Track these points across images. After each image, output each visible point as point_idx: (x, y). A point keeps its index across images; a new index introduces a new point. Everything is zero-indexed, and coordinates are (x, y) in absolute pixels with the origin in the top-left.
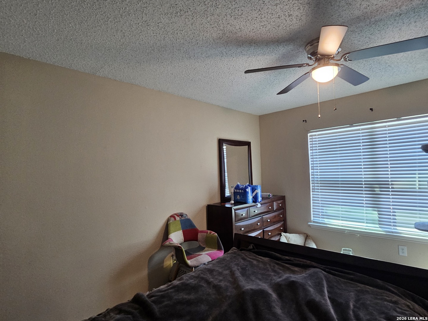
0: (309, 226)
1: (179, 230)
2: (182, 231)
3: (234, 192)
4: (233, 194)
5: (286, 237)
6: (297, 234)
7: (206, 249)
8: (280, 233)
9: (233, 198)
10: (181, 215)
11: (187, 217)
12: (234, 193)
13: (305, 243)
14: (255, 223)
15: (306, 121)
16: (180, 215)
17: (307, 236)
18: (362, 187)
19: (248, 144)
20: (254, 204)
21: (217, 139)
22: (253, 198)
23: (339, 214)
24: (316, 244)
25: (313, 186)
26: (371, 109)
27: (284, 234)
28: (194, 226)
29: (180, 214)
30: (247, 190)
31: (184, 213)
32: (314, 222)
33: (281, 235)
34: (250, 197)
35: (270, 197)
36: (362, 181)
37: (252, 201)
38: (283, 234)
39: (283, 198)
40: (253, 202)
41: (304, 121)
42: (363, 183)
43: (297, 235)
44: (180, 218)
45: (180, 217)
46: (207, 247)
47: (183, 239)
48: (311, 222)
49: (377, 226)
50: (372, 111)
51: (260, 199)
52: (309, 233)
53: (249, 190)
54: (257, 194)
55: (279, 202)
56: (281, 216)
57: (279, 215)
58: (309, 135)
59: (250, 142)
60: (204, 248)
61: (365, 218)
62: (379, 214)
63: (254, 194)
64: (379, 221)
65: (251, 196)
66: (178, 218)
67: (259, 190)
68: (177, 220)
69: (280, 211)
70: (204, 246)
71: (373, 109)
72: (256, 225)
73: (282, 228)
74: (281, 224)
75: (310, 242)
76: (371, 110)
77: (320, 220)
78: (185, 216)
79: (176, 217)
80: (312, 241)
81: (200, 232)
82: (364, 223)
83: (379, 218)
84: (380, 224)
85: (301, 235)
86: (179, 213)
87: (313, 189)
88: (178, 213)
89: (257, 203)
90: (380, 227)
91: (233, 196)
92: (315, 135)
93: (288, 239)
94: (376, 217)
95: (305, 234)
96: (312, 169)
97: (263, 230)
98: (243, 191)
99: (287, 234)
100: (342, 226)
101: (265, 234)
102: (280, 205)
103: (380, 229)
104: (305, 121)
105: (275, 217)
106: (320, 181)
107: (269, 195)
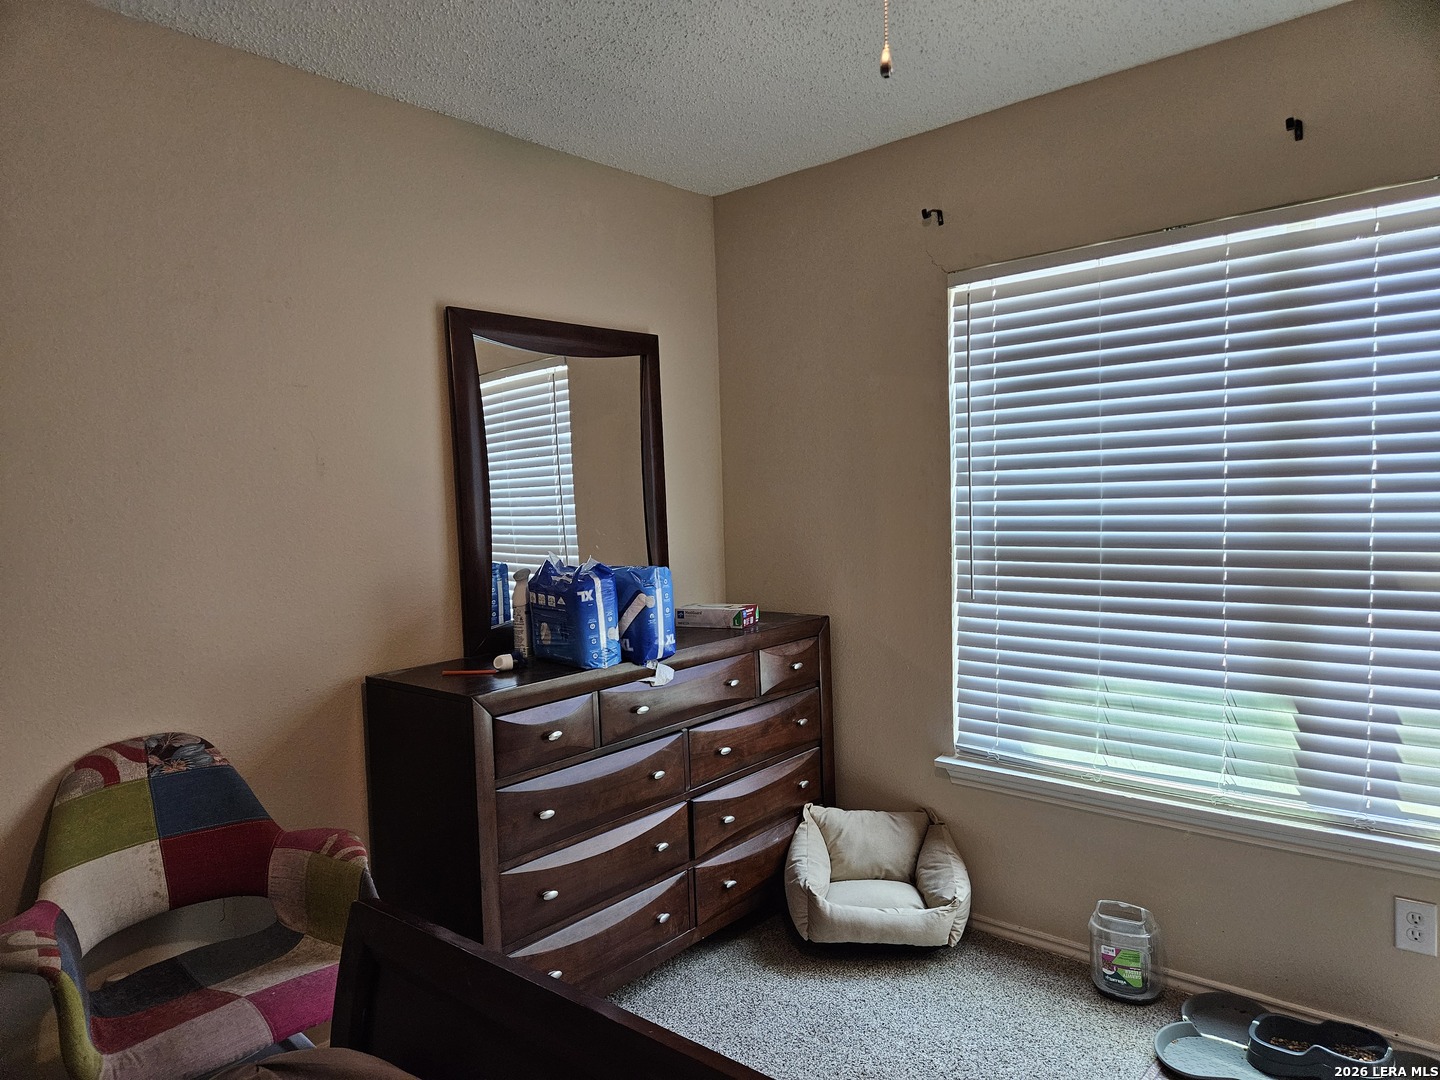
0: (944, 772)
1: (142, 840)
2: (154, 845)
3: (528, 605)
4: (524, 616)
5: (823, 828)
6: (881, 814)
7: (306, 944)
8: (797, 804)
9: (524, 636)
10: (165, 748)
11: (205, 760)
12: (528, 612)
13: (916, 862)
14: (636, 769)
15: (940, 213)
16: (156, 751)
17: (931, 822)
18: (1217, 579)
19: (644, 346)
20: (630, 668)
21: (437, 308)
22: (623, 636)
23: (1092, 717)
24: (968, 869)
25: (962, 570)
26: (1295, 126)
27: (818, 811)
28: (257, 808)
29: (154, 745)
30: (585, 596)
31: (189, 736)
32: (967, 754)
33: (801, 819)
34: (605, 634)
35: (740, 622)
36: (1216, 544)
37: (616, 650)
38: (812, 811)
39: (817, 630)
40: (626, 657)
41: (926, 214)
42: (1225, 553)
43: (882, 816)
44: (151, 768)
45: (154, 760)
46: (311, 933)
47: (164, 891)
48: (950, 755)
49: (1293, 789)
50: (1299, 136)
51: (664, 640)
52: (943, 808)
53: (599, 596)
54: (645, 613)
55: (793, 649)
56: (802, 722)
57: (787, 717)
58: (953, 292)
59: (656, 338)
60: (298, 937)
61: (1225, 743)
62: (1304, 727)
63: (630, 616)
64: (1303, 763)
65: (608, 627)
66: (132, 772)
67: (659, 592)
68: (124, 778)
69: (799, 699)
70: (297, 927)
71: (1306, 123)
72: (645, 780)
73: (803, 784)
74: (802, 761)
75: (940, 856)
76: (1292, 133)
77: (995, 746)
78: (189, 751)
79: (120, 761)
80: (949, 850)
81: (283, 845)
82: (1215, 768)
83: (1304, 746)
84: (1304, 781)
85: (899, 817)
86: (151, 738)
87: (962, 585)
88: (139, 739)
89: (650, 665)
90: (1303, 797)
91: (524, 628)
92: (985, 296)
93: (831, 839)
94: (1286, 740)
95: (921, 809)
96: (961, 482)
97: (690, 805)
98: (561, 601)
99: (834, 813)
100: (1102, 784)
101: (699, 822)
102: (797, 666)
103: (1303, 806)
104: (934, 215)
105: (766, 727)
106: (1002, 542)
107: (739, 617)
